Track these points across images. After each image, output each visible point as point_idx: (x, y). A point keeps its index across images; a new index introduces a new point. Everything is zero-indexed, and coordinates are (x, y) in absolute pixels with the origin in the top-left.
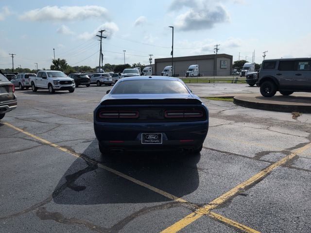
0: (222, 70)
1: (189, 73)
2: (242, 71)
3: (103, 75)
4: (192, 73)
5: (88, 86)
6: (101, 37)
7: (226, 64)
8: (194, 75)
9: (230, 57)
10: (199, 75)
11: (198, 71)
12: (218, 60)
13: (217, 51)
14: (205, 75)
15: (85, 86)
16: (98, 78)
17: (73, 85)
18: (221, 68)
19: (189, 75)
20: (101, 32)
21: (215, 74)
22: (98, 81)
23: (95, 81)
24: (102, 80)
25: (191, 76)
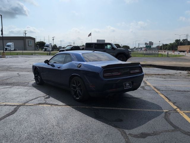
0: (29, 47)
1: (7, 48)
2: (45, 48)
4: (10, 48)
7: (31, 43)
8: (11, 50)
9: (34, 39)
10: (15, 50)
11: (14, 47)
12: (27, 40)
13: (26, 35)
14: (18, 50)
18: (29, 46)
19: (8, 50)
21: (25, 49)
25: (9, 50)
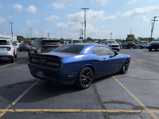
3: (144, 43)
5: (134, 48)
6: (154, 21)
15: (132, 48)
16: (141, 44)
17: (119, 48)
20: (155, 18)
22: (141, 46)
23: (139, 46)
24: (143, 45)
